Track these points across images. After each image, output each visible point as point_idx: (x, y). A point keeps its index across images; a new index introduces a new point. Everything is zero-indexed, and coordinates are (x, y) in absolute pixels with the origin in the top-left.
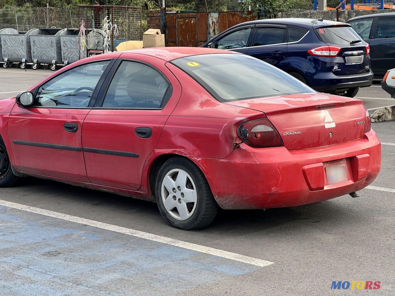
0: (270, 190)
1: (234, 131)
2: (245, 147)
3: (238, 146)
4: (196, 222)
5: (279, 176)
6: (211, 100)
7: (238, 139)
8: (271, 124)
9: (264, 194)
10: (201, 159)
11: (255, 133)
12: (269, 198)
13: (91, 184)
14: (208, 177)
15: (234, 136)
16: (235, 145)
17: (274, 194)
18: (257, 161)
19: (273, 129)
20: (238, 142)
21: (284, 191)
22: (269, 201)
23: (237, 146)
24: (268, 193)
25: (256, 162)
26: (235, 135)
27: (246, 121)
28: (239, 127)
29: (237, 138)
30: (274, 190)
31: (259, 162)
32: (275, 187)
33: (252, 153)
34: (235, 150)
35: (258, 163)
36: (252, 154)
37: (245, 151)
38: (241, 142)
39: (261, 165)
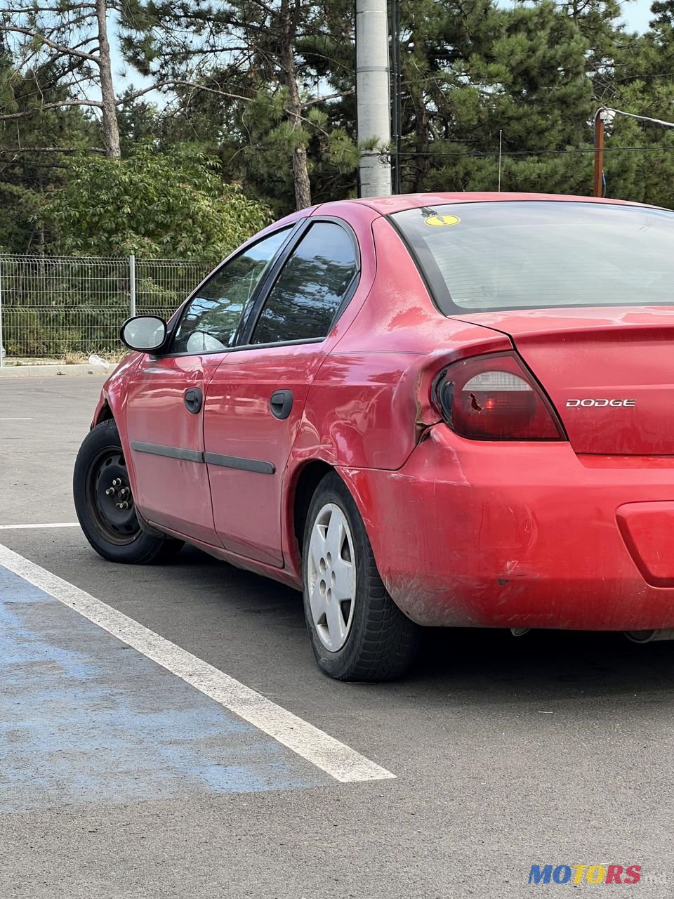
0: (500, 567)
1: (419, 389)
2: (441, 435)
3: (425, 432)
4: (352, 657)
5: (529, 529)
6: (421, 309)
7: (431, 411)
8: (528, 373)
9: (483, 580)
10: (357, 472)
11: (472, 395)
12: (498, 594)
13: (225, 551)
14: (368, 525)
15: (419, 403)
16: (419, 428)
17: (513, 582)
18: (464, 477)
19: (532, 385)
20: (429, 420)
21: (546, 576)
22: (503, 602)
23: (424, 435)
24: (493, 575)
25: (461, 480)
26: (422, 399)
27: (455, 359)
28: (438, 376)
29: (427, 408)
30: (510, 568)
31: (468, 481)
32: (514, 559)
33: (455, 455)
34: (421, 444)
35: (466, 483)
36: (455, 457)
37: (440, 446)
38: (439, 420)
39: (473, 489)
